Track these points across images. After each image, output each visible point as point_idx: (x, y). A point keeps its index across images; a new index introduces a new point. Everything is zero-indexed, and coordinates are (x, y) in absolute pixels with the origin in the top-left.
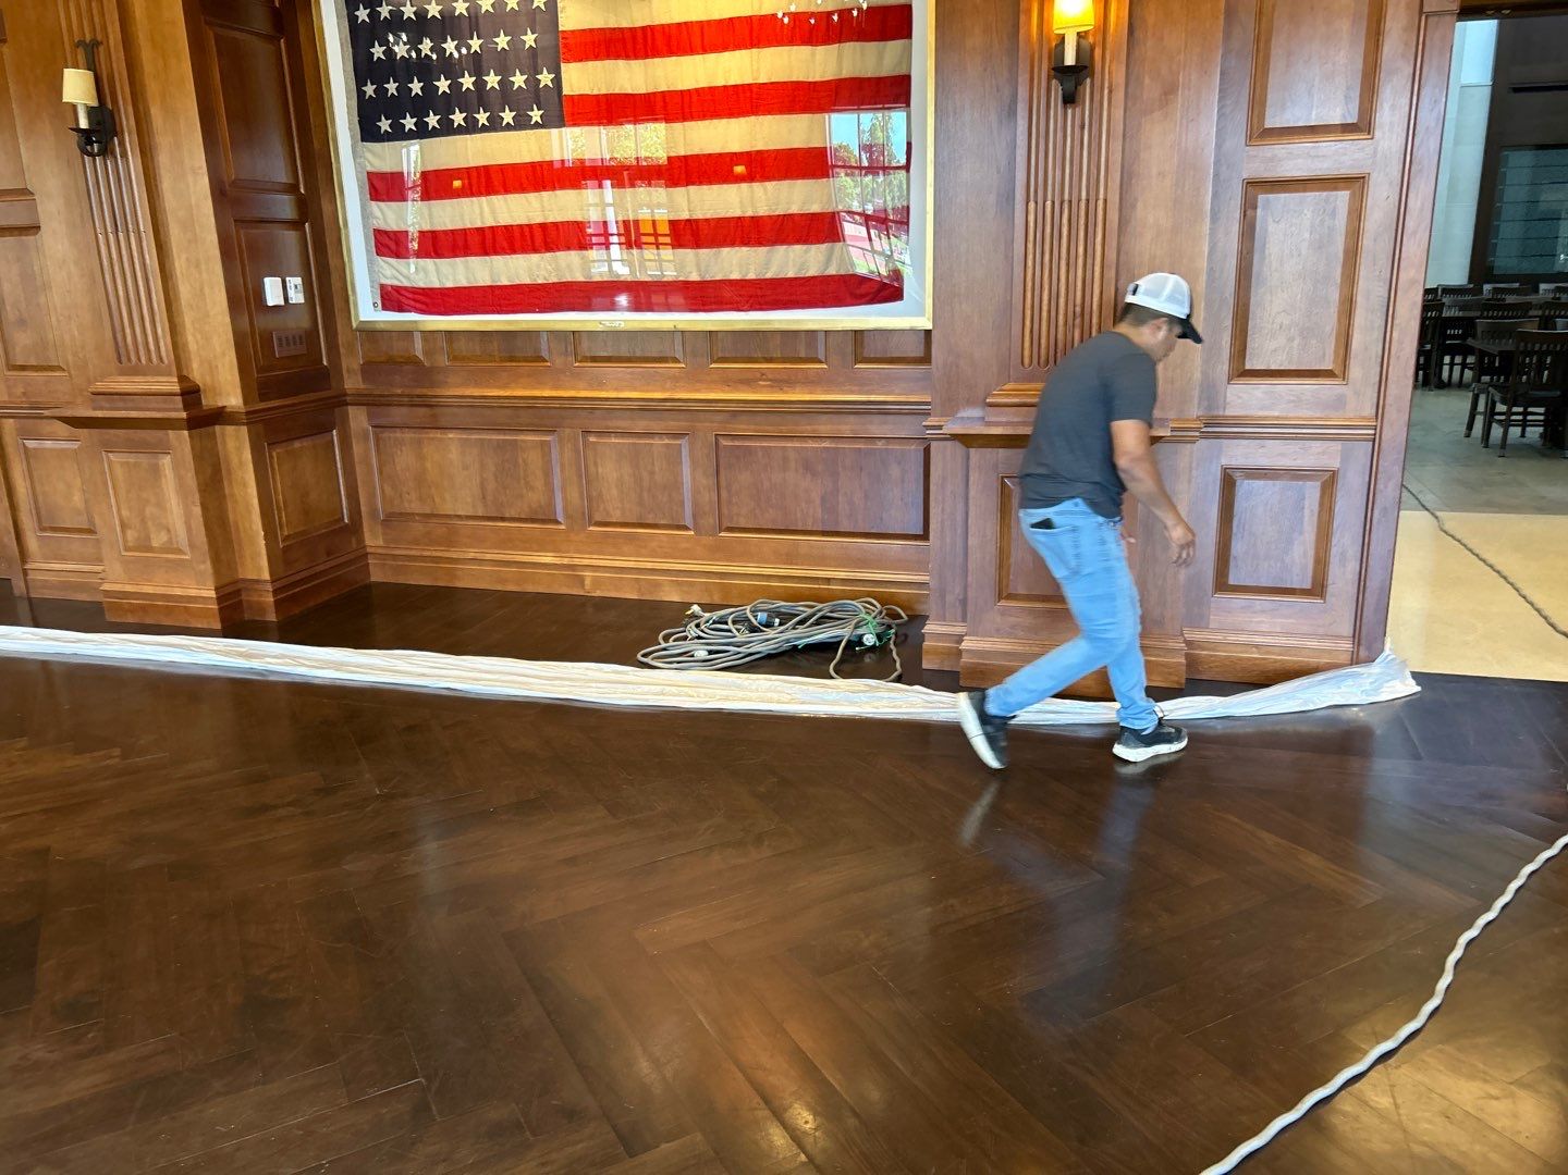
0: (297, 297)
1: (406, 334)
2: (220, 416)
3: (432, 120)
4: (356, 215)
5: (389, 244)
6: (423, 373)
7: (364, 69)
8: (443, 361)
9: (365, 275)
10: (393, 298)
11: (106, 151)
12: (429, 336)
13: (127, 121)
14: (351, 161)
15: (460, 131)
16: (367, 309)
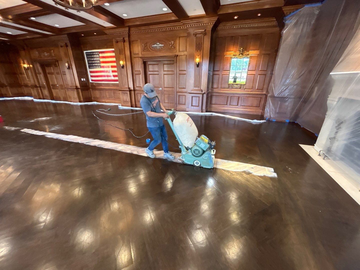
0: (85, 80)
1: (93, 83)
2: (78, 88)
3: (93, 67)
4: (89, 74)
5: (92, 76)
6: (95, 86)
7: (89, 63)
8: (96, 85)
9: (90, 79)
10: (92, 80)
11: (70, 69)
12: (95, 83)
13: (71, 67)
14: (89, 70)
15: (95, 68)
16: (91, 81)
